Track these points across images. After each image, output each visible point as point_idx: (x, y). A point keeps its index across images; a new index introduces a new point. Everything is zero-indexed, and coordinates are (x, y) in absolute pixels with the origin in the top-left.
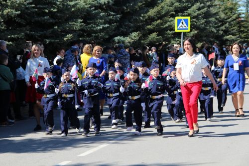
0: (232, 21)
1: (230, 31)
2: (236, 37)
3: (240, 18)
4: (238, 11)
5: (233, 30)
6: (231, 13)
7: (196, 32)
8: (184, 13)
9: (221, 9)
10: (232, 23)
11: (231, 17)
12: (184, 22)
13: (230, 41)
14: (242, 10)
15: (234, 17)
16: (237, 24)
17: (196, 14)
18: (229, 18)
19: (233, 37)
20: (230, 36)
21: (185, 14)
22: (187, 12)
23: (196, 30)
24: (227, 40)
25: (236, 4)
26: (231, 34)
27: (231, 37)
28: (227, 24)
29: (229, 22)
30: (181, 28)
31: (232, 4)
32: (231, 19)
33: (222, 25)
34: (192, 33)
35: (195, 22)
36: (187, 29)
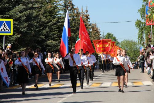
0: (53, 25)
1: (51, 36)
2: (56, 42)
3: (59, 22)
4: (57, 15)
5: (54, 34)
6: (51, 16)
7: (19, 36)
8: (5, 14)
9: (41, 12)
10: (52, 27)
11: (51, 21)
12: (6, 25)
13: (50, 46)
14: (61, 14)
15: (54, 21)
16: (57, 28)
17: (18, 16)
18: (49, 22)
19: (54, 43)
20: (50, 41)
21: (7, 16)
22: (8, 14)
23: (19, 34)
24: (48, 45)
25: (56, 7)
26: (51, 40)
27: (52, 42)
28: (48, 28)
29: (50, 27)
30: (3, 31)
31: (52, 7)
32: (51, 23)
33: (43, 29)
34: (15, 36)
35: (18, 25)
36: (10, 32)
